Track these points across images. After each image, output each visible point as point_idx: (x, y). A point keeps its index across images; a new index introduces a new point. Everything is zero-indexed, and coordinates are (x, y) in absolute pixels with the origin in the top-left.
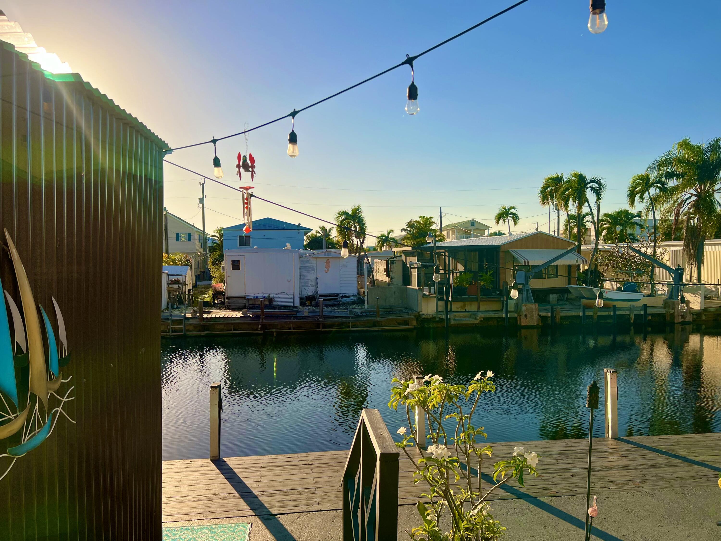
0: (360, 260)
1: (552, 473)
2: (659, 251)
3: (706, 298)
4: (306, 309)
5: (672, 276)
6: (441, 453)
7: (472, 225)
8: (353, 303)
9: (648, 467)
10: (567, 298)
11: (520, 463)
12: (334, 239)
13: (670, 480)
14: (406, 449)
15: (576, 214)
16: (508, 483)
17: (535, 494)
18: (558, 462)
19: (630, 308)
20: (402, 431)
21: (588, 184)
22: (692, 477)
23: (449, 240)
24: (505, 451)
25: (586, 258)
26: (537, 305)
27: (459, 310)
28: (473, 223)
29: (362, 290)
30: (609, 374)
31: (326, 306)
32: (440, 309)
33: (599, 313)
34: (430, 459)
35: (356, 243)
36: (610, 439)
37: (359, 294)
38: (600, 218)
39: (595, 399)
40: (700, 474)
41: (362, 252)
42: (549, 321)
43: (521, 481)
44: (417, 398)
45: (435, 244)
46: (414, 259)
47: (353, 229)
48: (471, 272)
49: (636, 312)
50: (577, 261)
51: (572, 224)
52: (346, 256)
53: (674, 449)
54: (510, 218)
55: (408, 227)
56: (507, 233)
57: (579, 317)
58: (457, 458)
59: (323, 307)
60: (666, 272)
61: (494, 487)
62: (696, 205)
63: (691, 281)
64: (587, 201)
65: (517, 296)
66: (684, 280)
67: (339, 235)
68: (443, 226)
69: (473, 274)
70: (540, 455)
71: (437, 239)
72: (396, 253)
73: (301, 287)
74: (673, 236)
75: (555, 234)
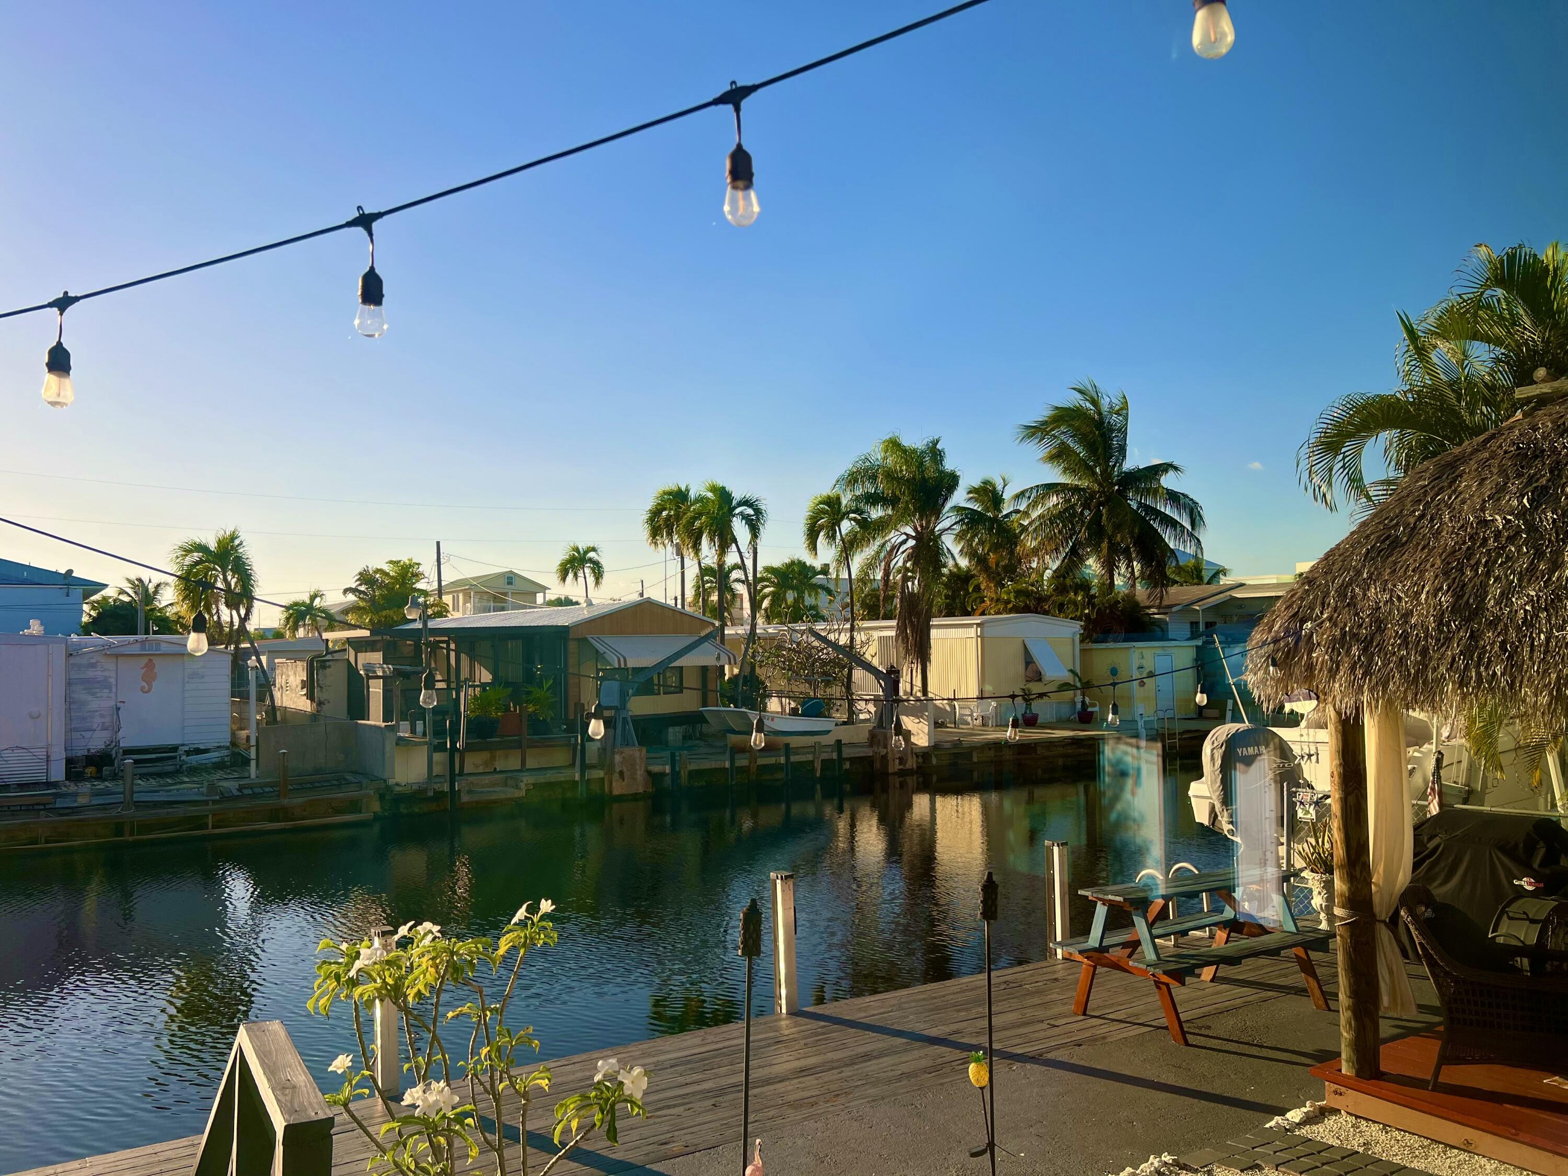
0: (239, 659)
1: (675, 1106)
2: (859, 637)
3: (937, 725)
4: (86, 787)
5: (881, 686)
6: (437, 1101)
7: (510, 583)
8: (219, 766)
9: (853, 1061)
10: (701, 733)
11: (609, 1095)
12: (169, 609)
13: (889, 1082)
14: (352, 1106)
15: (715, 566)
16: (585, 1146)
17: (641, 1157)
18: (688, 1081)
19: (813, 748)
20: (341, 1063)
21: (735, 508)
22: (926, 1070)
23: (457, 615)
24: (579, 1075)
25: (735, 653)
26: (644, 750)
27: (481, 770)
28: (510, 578)
29: (244, 733)
30: (779, 881)
31: (143, 776)
32: (437, 770)
33: (761, 761)
34: (408, 1120)
35: (229, 619)
36: (784, 1016)
37: (234, 744)
38: (759, 575)
39: (754, 936)
40: (940, 1061)
41: (243, 642)
42: (668, 781)
43: (612, 1134)
44: (379, 980)
45: (425, 624)
46: (376, 657)
47: (220, 584)
48: (507, 684)
49: (825, 756)
50: (718, 658)
51: (709, 585)
52: (201, 650)
53: (894, 1020)
54: (587, 571)
55: (360, 585)
56: (582, 600)
57: (724, 770)
58: (472, 1107)
59: (133, 780)
60: (871, 677)
61: (554, 1160)
62: (915, 555)
63: (911, 694)
64: (735, 541)
65: (603, 734)
66: (901, 693)
67: (183, 600)
68: (443, 583)
69: (511, 689)
70: (651, 1071)
71: (430, 612)
72: (330, 645)
73: (70, 730)
74: (882, 612)
75: (676, 605)
